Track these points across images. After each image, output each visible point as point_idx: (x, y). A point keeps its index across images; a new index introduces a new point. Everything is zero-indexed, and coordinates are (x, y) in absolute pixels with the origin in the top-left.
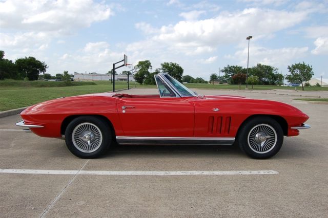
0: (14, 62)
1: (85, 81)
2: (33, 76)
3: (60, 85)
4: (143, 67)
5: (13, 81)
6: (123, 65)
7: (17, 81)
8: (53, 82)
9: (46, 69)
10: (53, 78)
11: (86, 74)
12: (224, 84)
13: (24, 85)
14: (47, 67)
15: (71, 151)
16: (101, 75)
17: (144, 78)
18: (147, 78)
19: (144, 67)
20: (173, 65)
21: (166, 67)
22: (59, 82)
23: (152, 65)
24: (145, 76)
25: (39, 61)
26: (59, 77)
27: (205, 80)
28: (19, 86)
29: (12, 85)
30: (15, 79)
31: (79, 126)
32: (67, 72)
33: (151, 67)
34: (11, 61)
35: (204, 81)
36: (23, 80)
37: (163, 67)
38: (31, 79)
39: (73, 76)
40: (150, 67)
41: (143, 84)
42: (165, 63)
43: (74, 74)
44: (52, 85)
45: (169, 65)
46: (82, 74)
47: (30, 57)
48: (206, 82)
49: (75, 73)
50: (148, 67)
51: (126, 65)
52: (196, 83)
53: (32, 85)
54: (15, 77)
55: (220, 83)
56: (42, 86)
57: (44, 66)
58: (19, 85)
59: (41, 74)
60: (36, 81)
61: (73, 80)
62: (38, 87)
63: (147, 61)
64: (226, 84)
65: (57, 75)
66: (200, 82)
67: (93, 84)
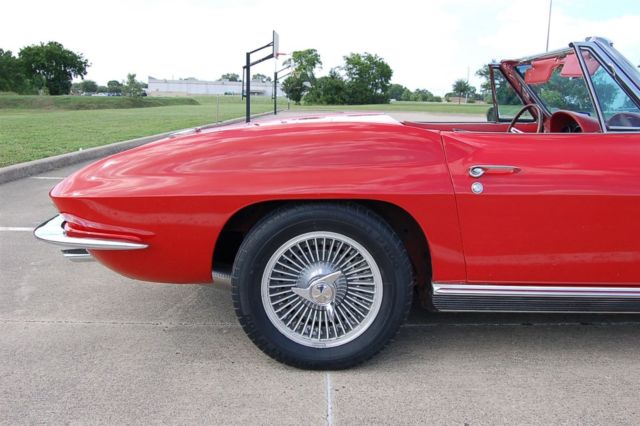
0: (15, 54)
1: (173, 96)
2: (59, 86)
3: (119, 106)
4: (302, 64)
5: (16, 96)
6: (271, 56)
7: (23, 97)
8: (103, 99)
9: (87, 69)
10: (102, 90)
11: (173, 82)
12: (478, 103)
13: (41, 106)
14: (89, 63)
15: (255, 343)
16: (206, 83)
17: (304, 88)
18: (311, 90)
19: (304, 63)
20: (370, 58)
21: (355, 65)
22: (114, 97)
23: (321, 59)
24: (308, 84)
25: (71, 53)
26: (115, 87)
27: (435, 94)
28: (29, 108)
29: (14, 104)
30: (21, 93)
31: (288, 245)
32: (134, 76)
33: (320, 63)
34: (9, 53)
35: (431, 95)
36: (37, 93)
37: (348, 63)
38: (54, 92)
39: (146, 86)
40: (318, 65)
41: (302, 102)
42: (353, 54)
43: (146, 82)
44: (101, 105)
45: (363, 59)
46: (166, 81)
47: (50, 43)
48: (438, 99)
49: (150, 78)
50: (314, 65)
51: (278, 55)
52: (416, 100)
53: (58, 105)
54: (18, 87)
55: (469, 102)
56: (80, 106)
57: (82, 63)
58: (30, 105)
59: (76, 80)
60: (65, 96)
61: (145, 95)
62: (71, 108)
63: (310, 52)
64: (482, 103)
65: (110, 83)
66: (425, 99)
67: (191, 102)
